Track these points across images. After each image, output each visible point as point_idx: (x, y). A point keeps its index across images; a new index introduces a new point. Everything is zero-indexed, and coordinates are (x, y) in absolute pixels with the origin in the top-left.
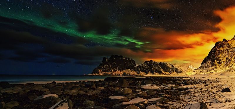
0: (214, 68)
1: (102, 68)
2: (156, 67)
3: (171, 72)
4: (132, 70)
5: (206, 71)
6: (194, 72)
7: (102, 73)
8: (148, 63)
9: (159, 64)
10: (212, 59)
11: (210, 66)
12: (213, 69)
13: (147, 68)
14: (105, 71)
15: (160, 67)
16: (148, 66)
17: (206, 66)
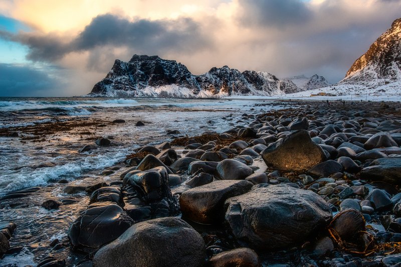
0: (387, 80)
1: (112, 82)
2: (236, 80)
3: (271, 90)
4: (182, 87)
5: (365, 87)
6: (334, 90)
7: (113, 92)
8: (219, 71)
9: (243, 73)
10: (381, 61)
11: (376, 76)
12: (387, 83)
13: (216, 82)
14: (120, 88)
15: (246, 81)
16: (218, 79)
17: (362, 77)
